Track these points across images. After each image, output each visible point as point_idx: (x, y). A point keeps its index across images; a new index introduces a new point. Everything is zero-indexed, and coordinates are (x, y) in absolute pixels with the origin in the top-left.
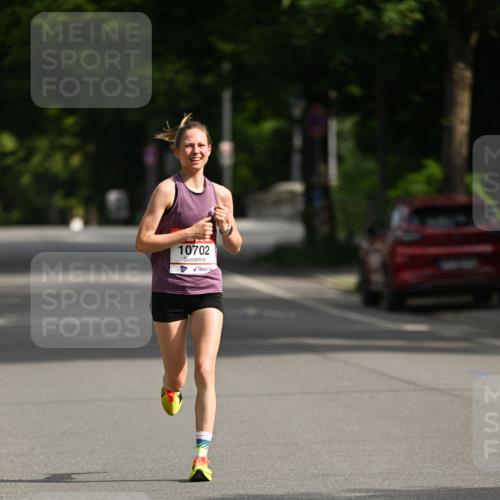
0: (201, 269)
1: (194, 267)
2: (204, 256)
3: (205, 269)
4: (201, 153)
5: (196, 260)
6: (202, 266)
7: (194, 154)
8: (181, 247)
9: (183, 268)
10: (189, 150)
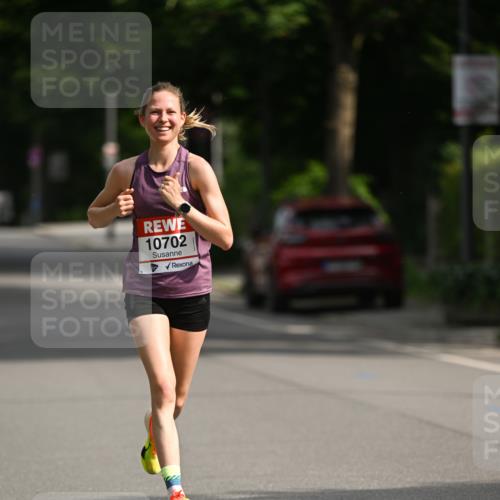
0: (177, 265)
1: (166, 263)
2: (179, 249)
3: (181, 265)
4: (171, 122)
5: (168, 254)
6: (177, 262)
7: (161, 123)
8: (149, 241)
9: (154, 267)
10: (155, 117)
